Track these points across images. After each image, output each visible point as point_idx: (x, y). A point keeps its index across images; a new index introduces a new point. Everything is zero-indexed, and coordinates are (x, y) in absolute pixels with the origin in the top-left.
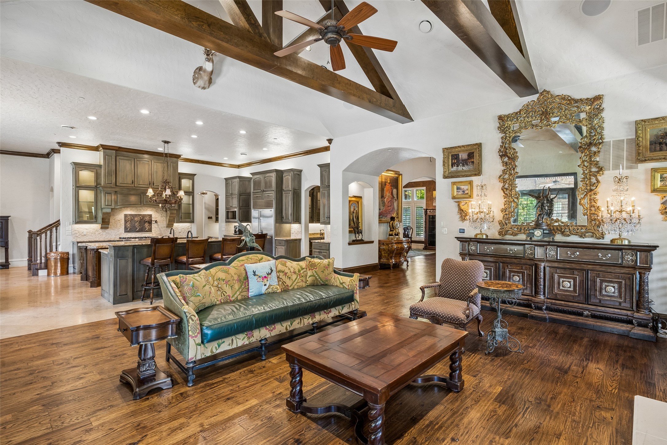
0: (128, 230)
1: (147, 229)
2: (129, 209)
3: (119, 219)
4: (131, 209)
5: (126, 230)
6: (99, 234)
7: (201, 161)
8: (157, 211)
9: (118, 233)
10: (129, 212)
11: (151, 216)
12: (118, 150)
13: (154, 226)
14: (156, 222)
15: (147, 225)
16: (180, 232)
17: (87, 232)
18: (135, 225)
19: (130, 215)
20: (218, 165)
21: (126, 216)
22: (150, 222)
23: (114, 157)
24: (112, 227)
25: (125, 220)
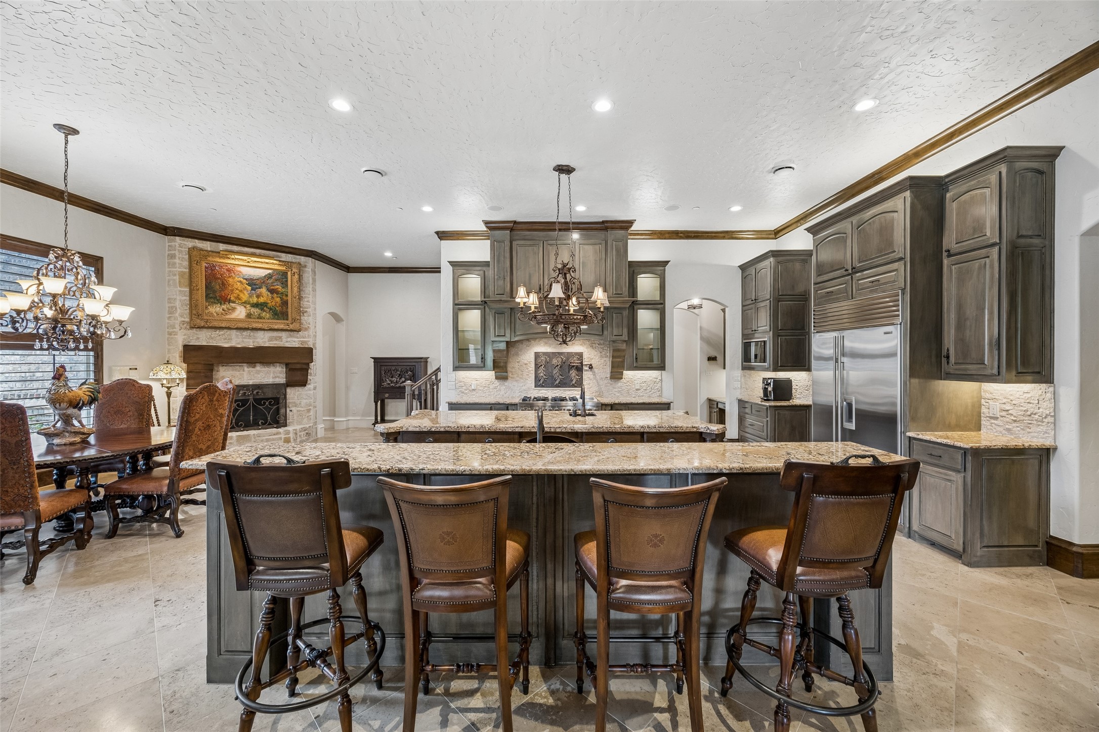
0: (541, 382)
1: (574, 382)
2: (542, 342)
3: (526, 362)
4: (546, 343)
5: (539, 383)
6: (495, 388)
7: (682, 232)
8: (592, 346)
9: (524, 388)
10: (543, 348)
11: (580, 355)
12: (514, 227)
13: (587, 375)
14: (591, 367)
15: (573, 373)
16: (637, 390)
17: (477, 385)
18: (552, 371)
19: (545, 354)
21: (537, 355)
22: (579, 369)
23: (507, 243)
24: (515, 376)
25: (536, 364)
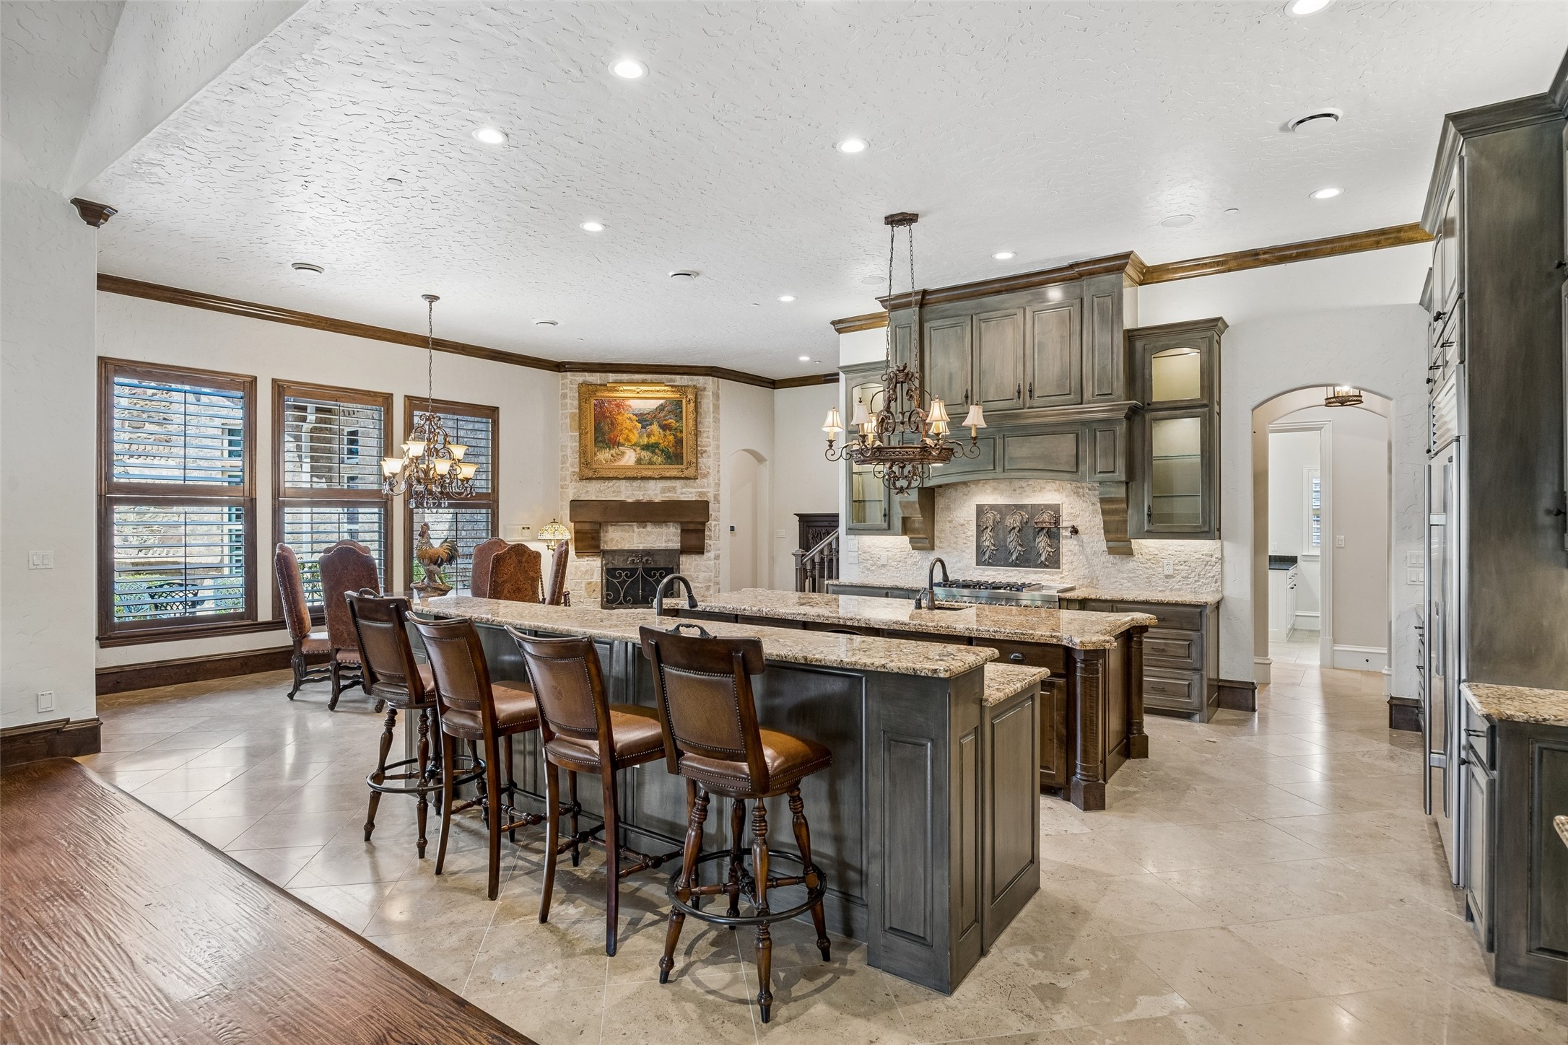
0: (987, 556)
1: (1043, 558)
2: (988, 488)
3: (962, 521)
4: (995, 489)
5: (983, 559)
6: (915, 563)
7: (1265, 251)
8: (1077, 493)
9: (959, 565)
10: (990, 496)
11: (1056, 509)
12: (924, 299)
13: (1067, 546)
14: (1075, 531)
15: (1042, 542)
16: (1167, 577)
17: (889, 559)
18: (1005, 540)
19: (993, 507)
20: (1377, 245)
21: (980, 510)
22: (1053, 532)
24: (945, 545)
25: (978, 526)
